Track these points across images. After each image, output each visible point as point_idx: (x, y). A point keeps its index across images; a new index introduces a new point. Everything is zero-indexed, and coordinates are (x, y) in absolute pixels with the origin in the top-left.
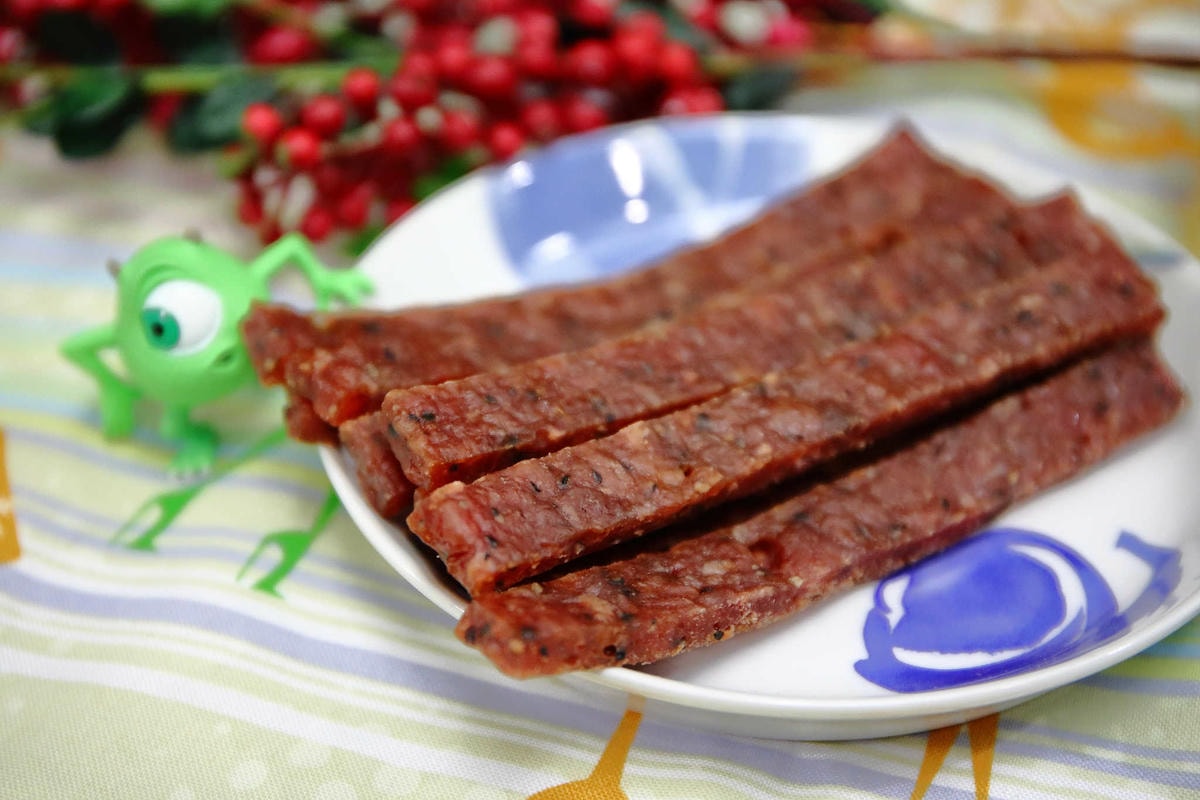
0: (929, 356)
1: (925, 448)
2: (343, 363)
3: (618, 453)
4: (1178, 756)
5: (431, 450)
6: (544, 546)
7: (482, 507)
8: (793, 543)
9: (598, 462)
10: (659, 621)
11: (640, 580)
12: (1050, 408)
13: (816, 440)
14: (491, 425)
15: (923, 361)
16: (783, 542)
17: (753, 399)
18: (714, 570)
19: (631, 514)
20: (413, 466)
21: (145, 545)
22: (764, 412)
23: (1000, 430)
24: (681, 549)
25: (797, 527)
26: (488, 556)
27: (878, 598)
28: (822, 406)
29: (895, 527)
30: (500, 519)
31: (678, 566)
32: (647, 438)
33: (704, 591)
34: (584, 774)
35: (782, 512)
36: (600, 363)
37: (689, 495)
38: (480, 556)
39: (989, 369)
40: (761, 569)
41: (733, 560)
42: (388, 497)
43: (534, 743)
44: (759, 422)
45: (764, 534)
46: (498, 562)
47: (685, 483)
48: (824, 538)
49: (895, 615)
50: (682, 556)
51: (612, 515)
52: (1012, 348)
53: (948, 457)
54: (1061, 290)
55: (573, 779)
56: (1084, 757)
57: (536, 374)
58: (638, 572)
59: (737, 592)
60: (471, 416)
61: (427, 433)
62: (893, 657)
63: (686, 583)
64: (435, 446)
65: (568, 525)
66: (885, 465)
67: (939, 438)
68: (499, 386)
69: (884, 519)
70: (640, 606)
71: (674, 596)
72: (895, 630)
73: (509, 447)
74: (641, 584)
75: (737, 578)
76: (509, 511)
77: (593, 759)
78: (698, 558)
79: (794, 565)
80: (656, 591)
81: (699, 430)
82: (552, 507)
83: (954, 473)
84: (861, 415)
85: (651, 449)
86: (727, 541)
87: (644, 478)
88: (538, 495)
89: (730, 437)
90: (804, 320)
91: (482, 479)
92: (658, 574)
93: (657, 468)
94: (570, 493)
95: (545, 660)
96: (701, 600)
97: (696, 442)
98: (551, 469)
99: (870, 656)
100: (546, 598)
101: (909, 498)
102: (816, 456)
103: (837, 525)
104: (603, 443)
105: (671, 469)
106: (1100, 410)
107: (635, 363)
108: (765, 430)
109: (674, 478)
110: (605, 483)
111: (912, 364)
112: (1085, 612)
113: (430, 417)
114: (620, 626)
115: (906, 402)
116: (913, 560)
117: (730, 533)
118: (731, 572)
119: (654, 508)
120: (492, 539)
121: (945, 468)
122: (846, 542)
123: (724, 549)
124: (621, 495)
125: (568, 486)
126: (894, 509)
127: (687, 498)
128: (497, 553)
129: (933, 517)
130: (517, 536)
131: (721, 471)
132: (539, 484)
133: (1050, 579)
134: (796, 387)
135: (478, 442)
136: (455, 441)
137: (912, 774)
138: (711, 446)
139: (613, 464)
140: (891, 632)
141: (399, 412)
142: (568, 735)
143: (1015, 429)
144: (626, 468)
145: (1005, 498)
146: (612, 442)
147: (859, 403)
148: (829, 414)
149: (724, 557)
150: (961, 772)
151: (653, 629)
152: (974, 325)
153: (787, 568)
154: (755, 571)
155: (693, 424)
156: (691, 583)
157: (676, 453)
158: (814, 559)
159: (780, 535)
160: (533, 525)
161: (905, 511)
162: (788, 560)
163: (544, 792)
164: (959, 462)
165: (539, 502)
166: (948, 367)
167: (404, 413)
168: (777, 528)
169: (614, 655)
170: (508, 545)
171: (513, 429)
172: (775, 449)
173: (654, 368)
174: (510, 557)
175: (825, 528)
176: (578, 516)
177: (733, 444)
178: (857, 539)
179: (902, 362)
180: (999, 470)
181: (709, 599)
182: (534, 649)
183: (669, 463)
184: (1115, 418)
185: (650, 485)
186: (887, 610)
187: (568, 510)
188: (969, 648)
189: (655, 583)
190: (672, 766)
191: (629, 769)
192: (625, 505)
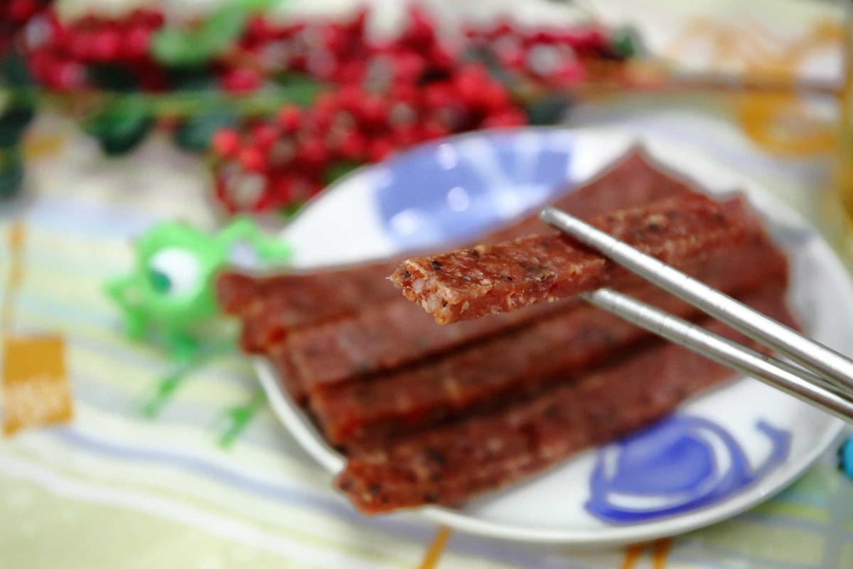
10: (458, 479)
18: (495, 445)
25: (552, 417)
27: (600, 462)
49: (611, 472)
62: (607, 500)
69: (605, 411)
72: (610, 481)
95: (386, 505)
99: (594, 498)
114: (433, 484)
129: (636, 409)
140: (607, 483)
149: (502, 436)
156: (480, 454)
159: (540, 423)
181: (490, 465)
182: (379, 499)
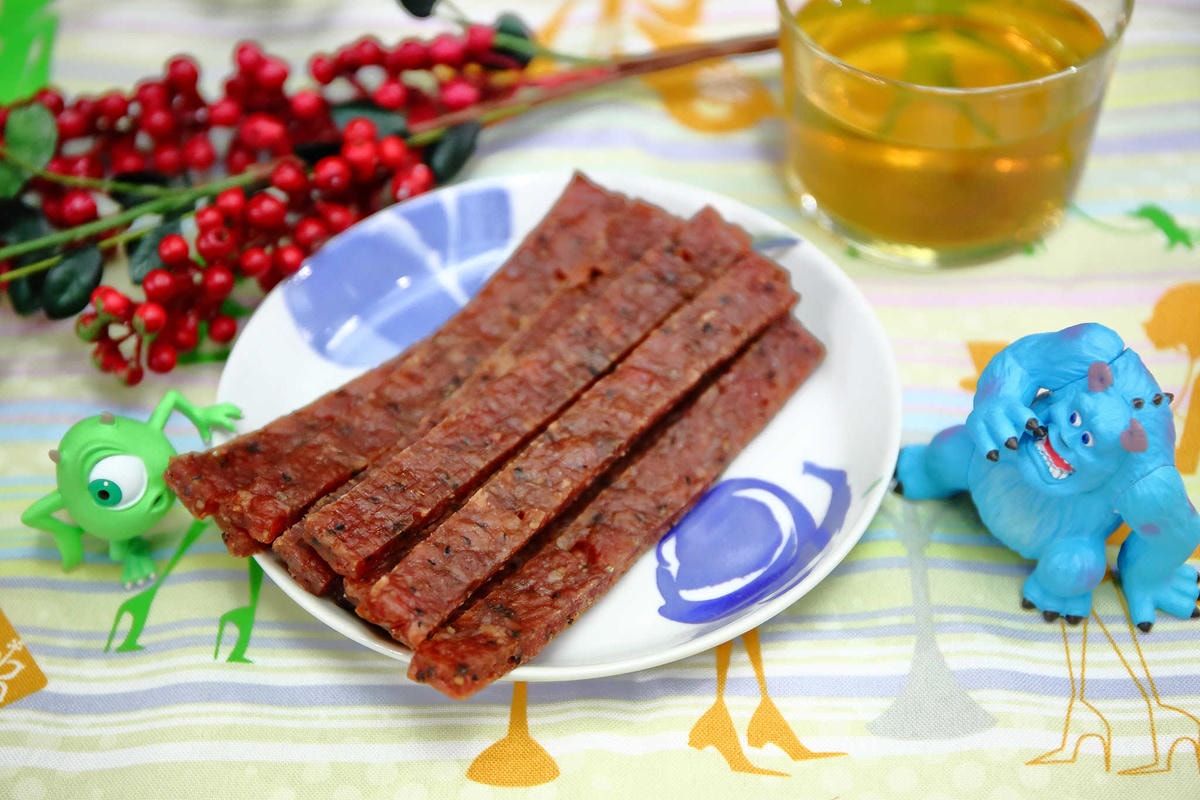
0: (654, 377)
1: (665, 441)
2: (261, 497)
3: (474, 518)
4: (874, 615)
5: (352, 553)
6: (450, 602)
7: (405, 590)
8: (600, 541)
9: (465, 529)
10: (536, 629)
11: (512, 601)
12: (737, 388)
13: (596, 465)
14: (382, 519)
15: (650, 383)
16: (593, 542)
17: (547, 447)
18: (555, 577)
19: (496, 561)
20: (339, 564)
21: (131, 647)
22: (557, 455)
23: (709, 413)
24: (529, 568)
25: (598, 527)
26: (419, 624)
27: (660, 556)
28: (593, 437)
29: (659, 508)
30: (418, 594)
31: (532, 582)
32: (488, 500)
33: (555, 596)
34: (503, 734)
35: (584, 518)
36: (435, 446)
37: (528, 533)
38: (414, 625)
39: (694, 376)
40: (585, 567)
41: (565, 566)
42: (322, 585)
43: (463, 721)
44: (555, 463)
45: (577, 539)
46: (428, 626)
47: (523, 525)
48: (619, 531)
49: (674, 567)
50: (531, 574)
51: (485, 565)
52: (705, 355)
53: (680, 445)
54: (727, 300)
55: (497, 740)
56: (817, 631)
57: (396, 469)
58: (508, 595)
59: (576, 591)
60: (366, 517)
61: (344, 541)
62: (680, 597)
63: (542, 595)
64: (352, 549)
65: (460, 583)
66: (641, 463)
67: (671, 432)
68: (377, 488)
69: (653, 504)
70: (520, 622)
71: (538, 607)
72: (677, 578)
73: (399, 532)
74: (514, 605)
75: (572, 579)
76: (421, 586)
77: (506, 721)
78: (543, 571)
79: (605, 557)
80: (525, 607)
81: (519, 482)
82: (446, 573)
83: (687, 454)
84: (620, 438)
85: (493, 507)
86: (557, 552)
87: (496, 531)
88: (435, 567)
89: (540, 481)
90: (558, 367)
91: (396, 568)
92: (521, 592)
93: (502, 520)
94: (454, 559)
95: (477, 682)
96: (556, 604)
97: (520, 492)
98: (437, 545)
99: (667, 602)
100: (460, 635)
101: (665, 483)
102: (597, 473)
103: (624, 520)
104: (461, 514)
105: (509, 517)
106: (770, 376)
107: (458, 439)
108: (561, 469)
109: (514, 523)
110: (473, 543)
111: (643, 387)
112: (795, 530)
113: (342, 528)
114: (514, 643)
115: (646, 418)
116: (675, 523)
117: (556, 545)
118: (567, 576)
119: (509, 551)
120: (419, 611)
121: (680, 451)
122: (632, 529)
123: (557, 559)
124: (486, 549)
125: (452, 553)
126: (655, 493)
127: (527, 536)
128: (424, 619)
129: (683, 491)
130: (431, 602)
131: (542, 509)
132: (432, 559)
133: (765, 511)
134: (571, 428)
135: (379, 536)
136: (364, 540)
137: (712, 673)
138: (532, 490)
139: (474, 528)
140: (675, 580)
141: (320, 531)
142: (484, 709)
143: (718, 411)
144: (482, 526)
145: (723, 460)
146: (467, 510)
147: (616, 429)
148: (599, 443)
149: (559, 566)
150: (743, 664)
151: (533, 636)
152: (676, 345)
153: (601, 561)
154: (581, 570)
155: (514, 479)
156: (545, 593)
157: (510, 504)
158: (617, 549)
159: (588, 537)
160: (439, 590)
161: (663, 494)
162: (600, 555)
163: (482, 754)
164: (688, 446)
165: (438, 572)
166: (666, 381)
167: (324, 531)
168: (585, 532)
169: (515, 662)
170: (429, 611)
171: (398, 519)
172: (573, 480)
173: (472, 439)
174: (433, 619)
175: (616, 524)
176: (463, 575)
177: (544, 485)
178: (638, 525)
179: (636, 388)
180: (716, 443)
181: (560, 602)
182: (469, 678)
183: (508, 513)
184: (781, 380)
185: (502, 534)
186: (668, 564)
187: (456, 571)
188: (727, 578)
189: (523, 600)
190: (560, 712)
191: (531, 722)
192: (490, 555)
